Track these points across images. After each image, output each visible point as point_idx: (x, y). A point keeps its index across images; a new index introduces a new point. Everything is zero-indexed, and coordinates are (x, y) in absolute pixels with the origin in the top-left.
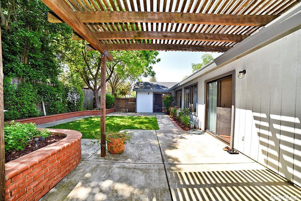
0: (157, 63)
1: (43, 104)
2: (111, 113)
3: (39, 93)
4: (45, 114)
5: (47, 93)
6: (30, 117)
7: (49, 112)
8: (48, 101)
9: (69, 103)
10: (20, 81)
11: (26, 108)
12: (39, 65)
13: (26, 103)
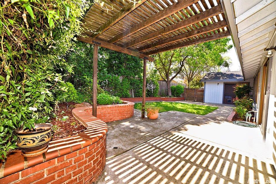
0: (228, 50)
1: (133, 90)
2: (180, 101)
3: (131, 84)
4: (133, 97)
5: (135, 84)
6: (126, 97)
7: (135, 96)
8: (135, 89)
9: (148, 91)
10: (123, 78)
11: (124, 92)
12: (131, 68)
13: (124, 89)
